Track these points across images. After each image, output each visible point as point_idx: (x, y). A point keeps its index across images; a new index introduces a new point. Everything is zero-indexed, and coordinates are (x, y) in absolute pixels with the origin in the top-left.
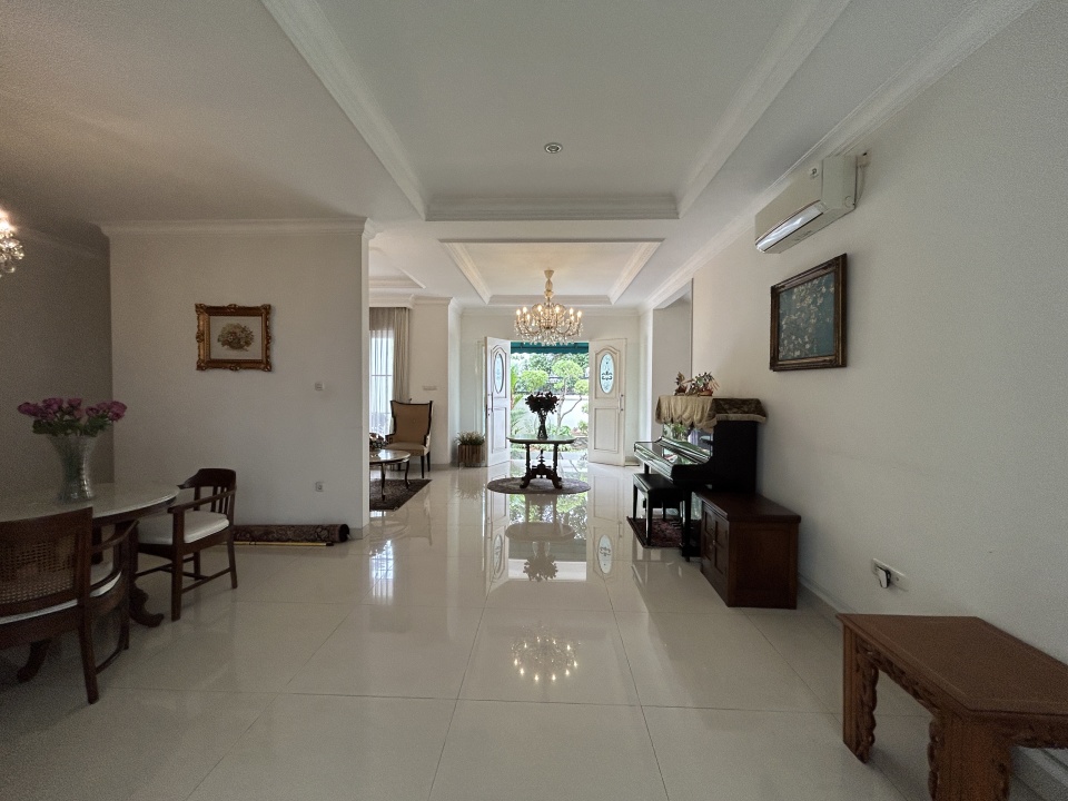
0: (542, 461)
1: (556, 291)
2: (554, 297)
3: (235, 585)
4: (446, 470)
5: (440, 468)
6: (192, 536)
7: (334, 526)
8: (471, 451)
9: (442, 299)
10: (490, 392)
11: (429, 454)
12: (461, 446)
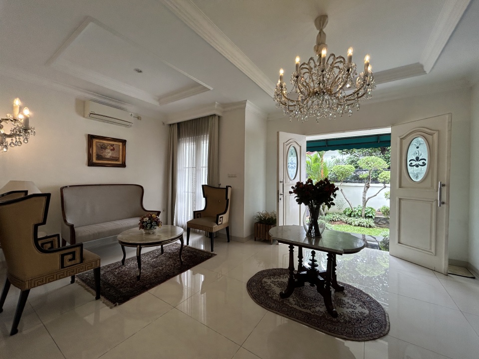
4: (244, 242)
8: (265, 229)
10: (281, 179)
11: (227, 229)
12: (257, 223)
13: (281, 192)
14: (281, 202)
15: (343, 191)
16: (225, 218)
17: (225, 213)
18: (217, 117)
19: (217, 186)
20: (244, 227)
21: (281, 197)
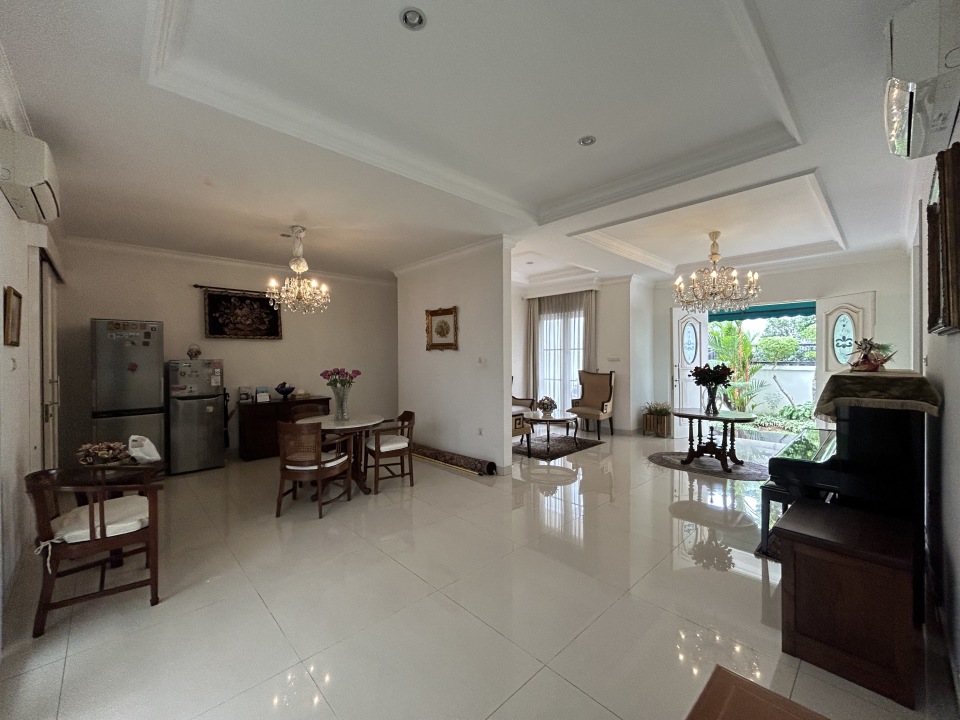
0: (712, 439)
1: (725, 252)
2: (723, 260)
3: (412, 485)
4: (630, 436)
5: (623, 434)
6: (384, 449)
7: (484, 462)
8: (656, 421)
9: (625, 277)
10: (676, 363)
11: (611, 419)
12: (646, 415)
13: (676, 377)
14: (676, 390)
15: (777, 378)
16: (609, 406)
17: (609, 401)
18: (594, 293)
19: (593, 371)
20: (630, 419)
21: (675, 383)
